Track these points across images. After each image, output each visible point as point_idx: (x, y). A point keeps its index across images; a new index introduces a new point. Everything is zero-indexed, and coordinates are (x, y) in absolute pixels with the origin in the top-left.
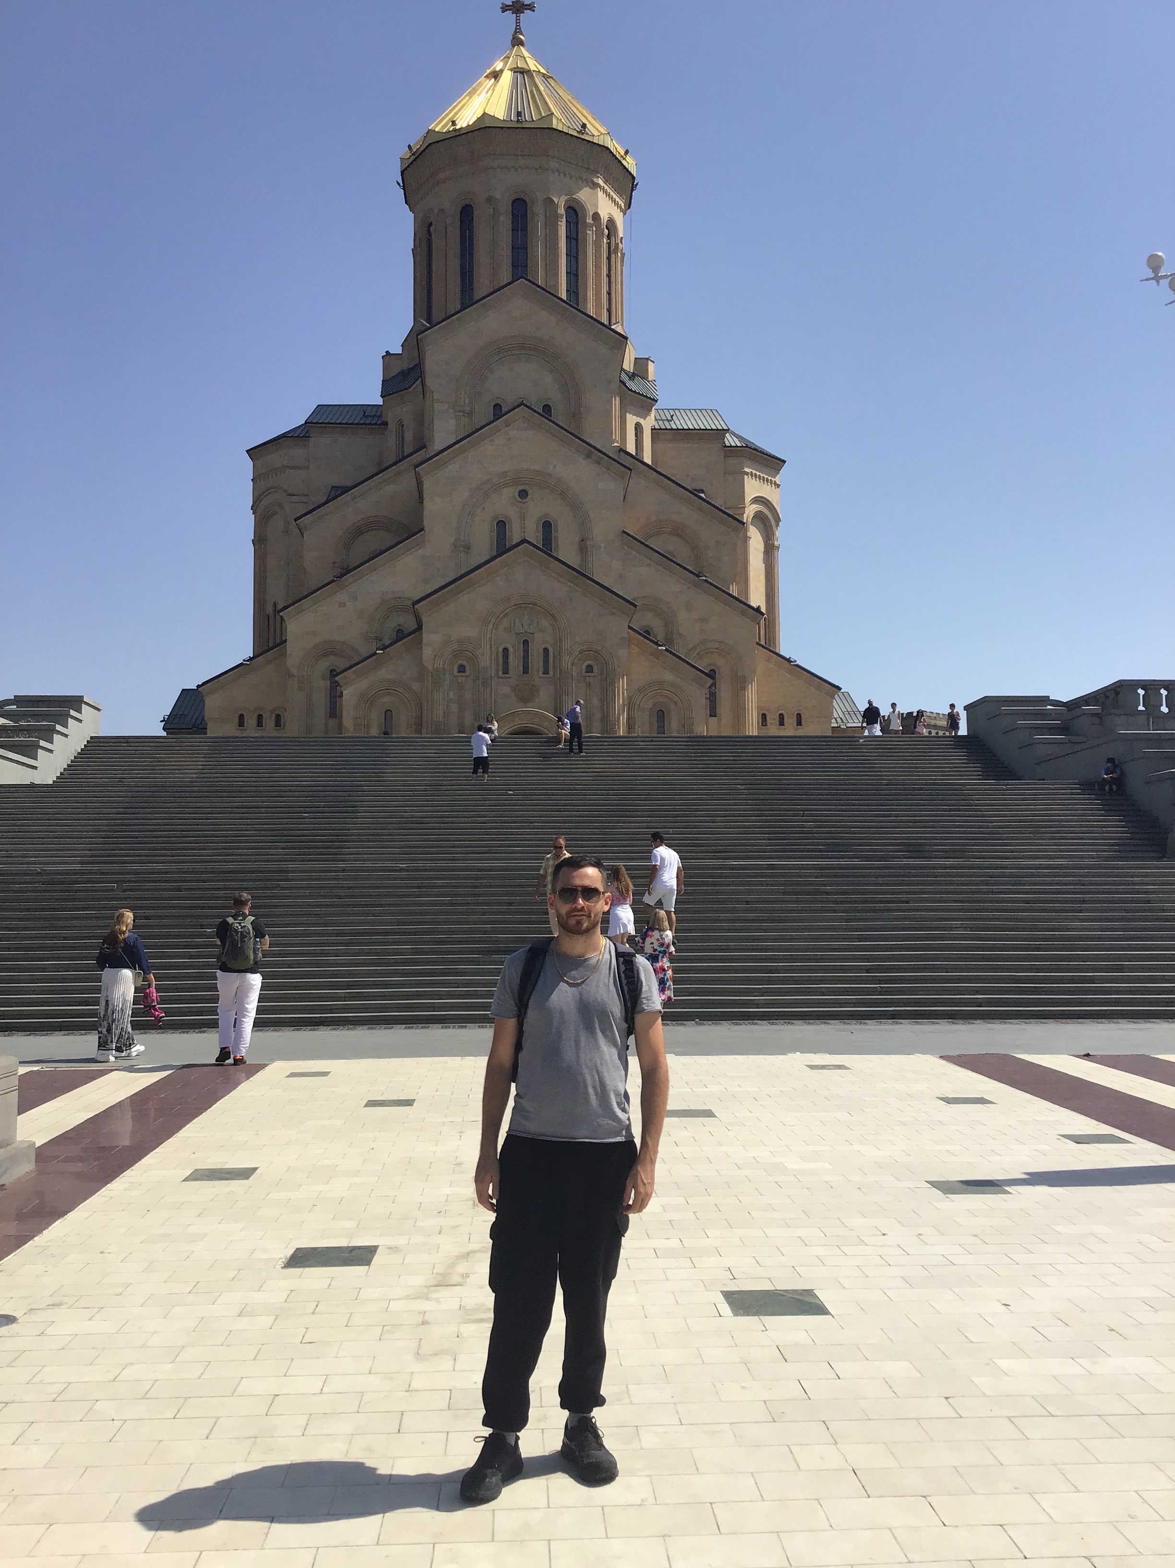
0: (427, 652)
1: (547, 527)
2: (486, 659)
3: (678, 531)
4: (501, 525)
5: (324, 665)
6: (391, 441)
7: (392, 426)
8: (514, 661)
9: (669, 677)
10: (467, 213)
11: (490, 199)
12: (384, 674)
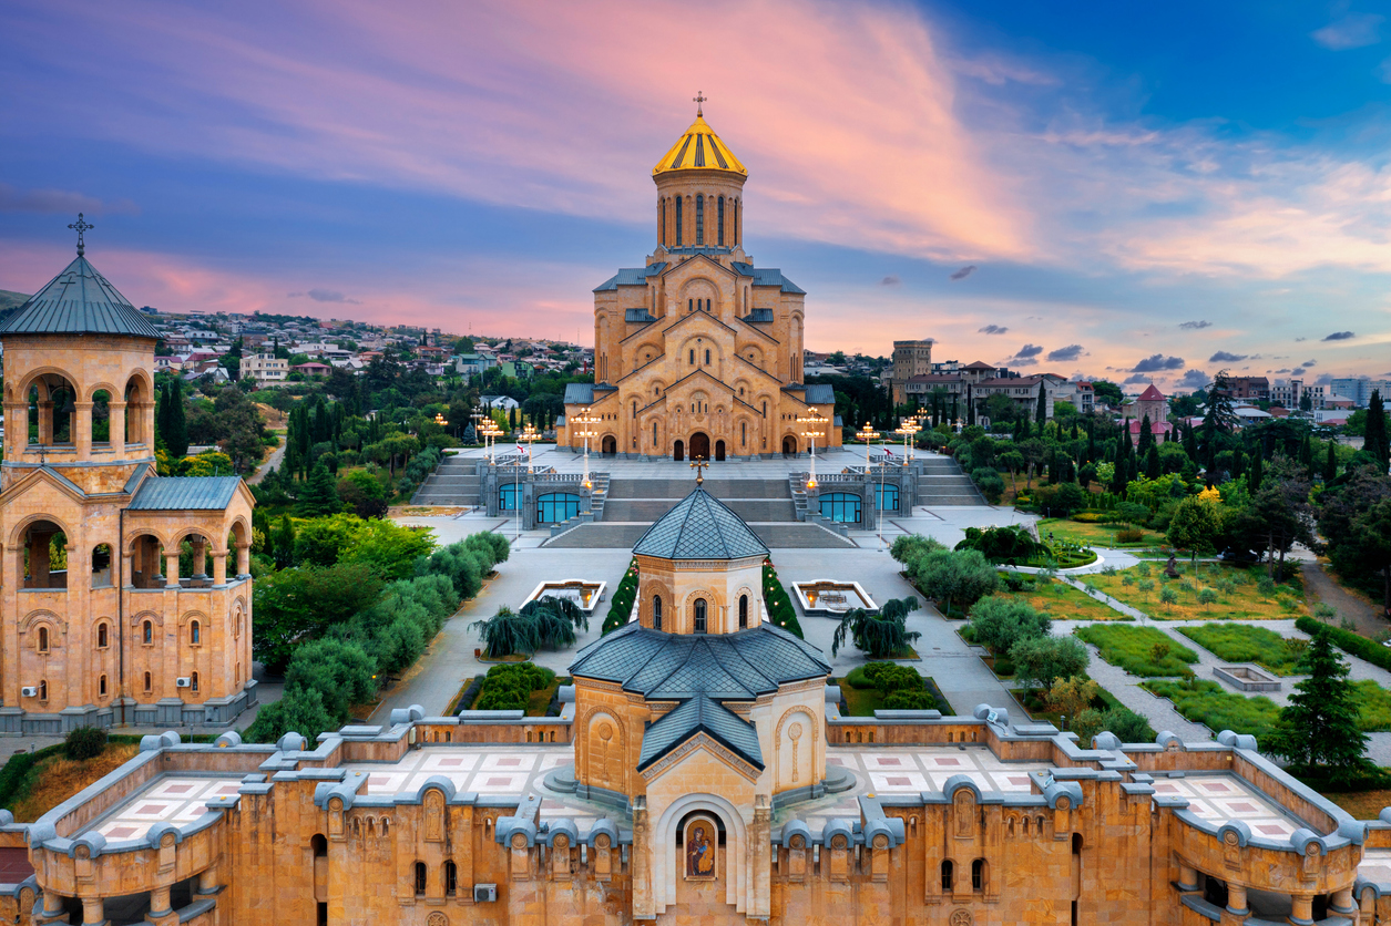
0: (668, 406)
1: (708, 352)
2: (687, 408)
3: (755, 346)
4: (692, 352)
5: (631, 400)
6: (650, 294)
7: (650, 286)
8: (696, 409)
9: (747, 413)
10: (679, 200)
11: (688, 197)
12: (654, 412)
